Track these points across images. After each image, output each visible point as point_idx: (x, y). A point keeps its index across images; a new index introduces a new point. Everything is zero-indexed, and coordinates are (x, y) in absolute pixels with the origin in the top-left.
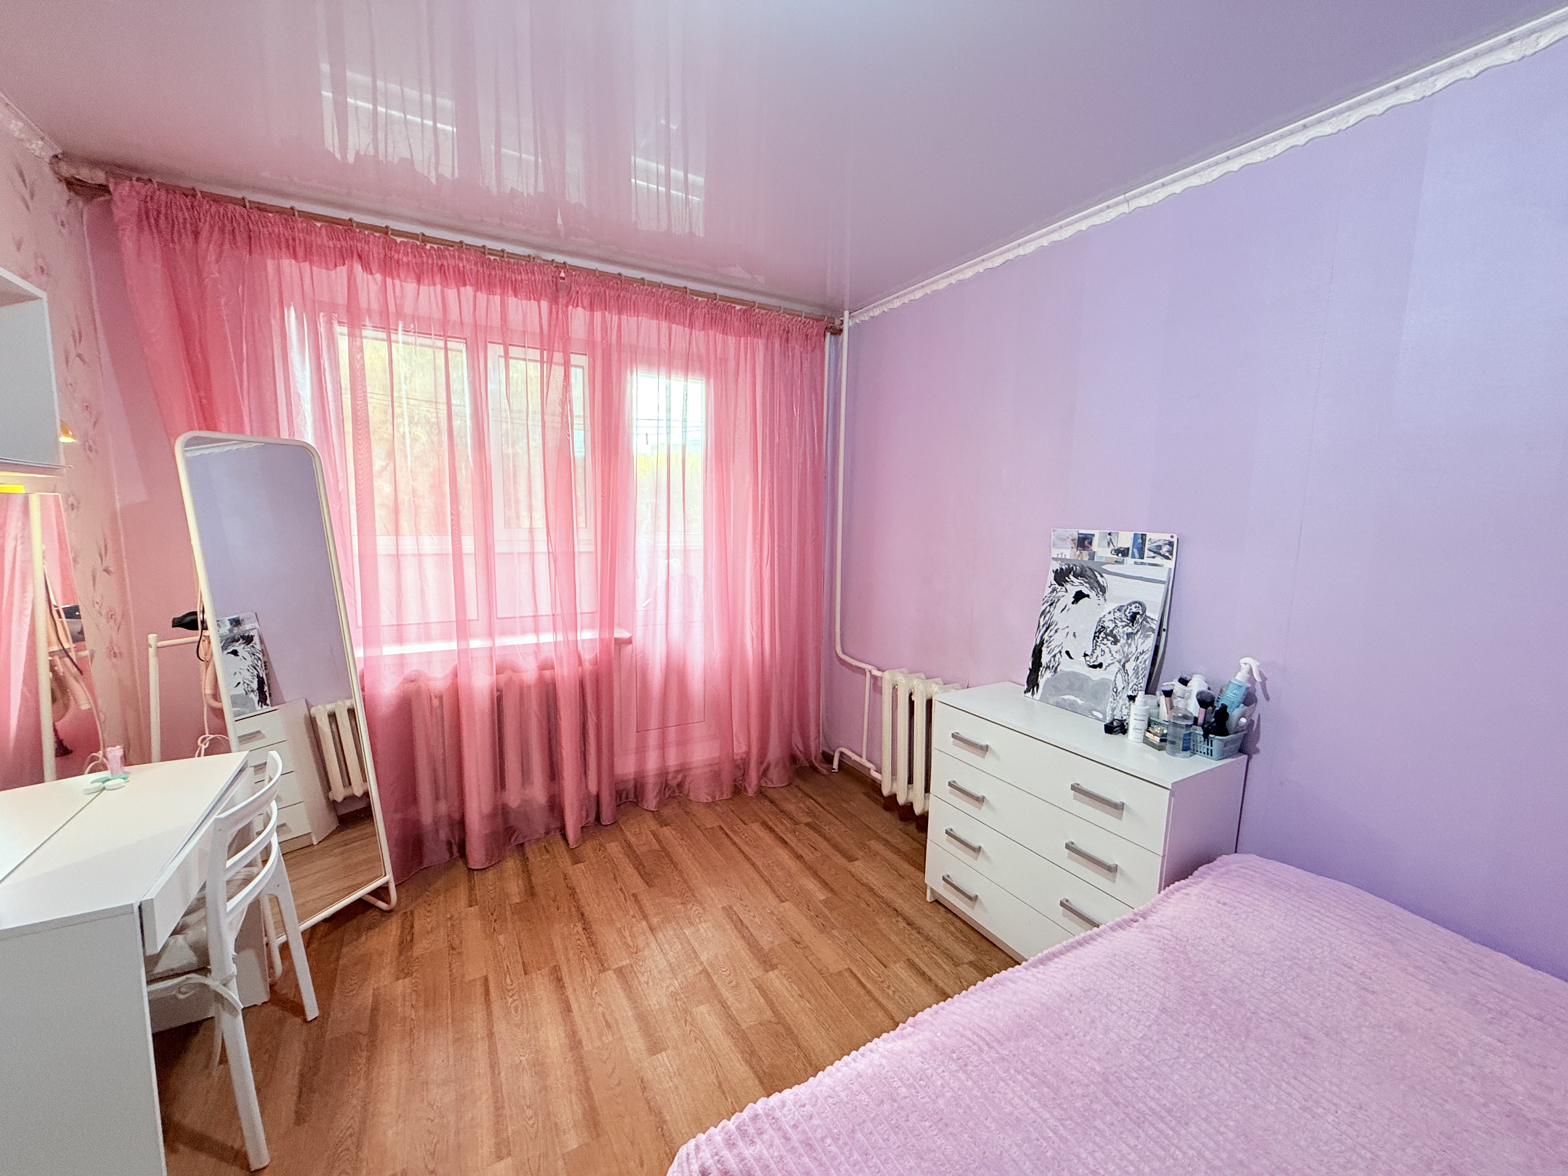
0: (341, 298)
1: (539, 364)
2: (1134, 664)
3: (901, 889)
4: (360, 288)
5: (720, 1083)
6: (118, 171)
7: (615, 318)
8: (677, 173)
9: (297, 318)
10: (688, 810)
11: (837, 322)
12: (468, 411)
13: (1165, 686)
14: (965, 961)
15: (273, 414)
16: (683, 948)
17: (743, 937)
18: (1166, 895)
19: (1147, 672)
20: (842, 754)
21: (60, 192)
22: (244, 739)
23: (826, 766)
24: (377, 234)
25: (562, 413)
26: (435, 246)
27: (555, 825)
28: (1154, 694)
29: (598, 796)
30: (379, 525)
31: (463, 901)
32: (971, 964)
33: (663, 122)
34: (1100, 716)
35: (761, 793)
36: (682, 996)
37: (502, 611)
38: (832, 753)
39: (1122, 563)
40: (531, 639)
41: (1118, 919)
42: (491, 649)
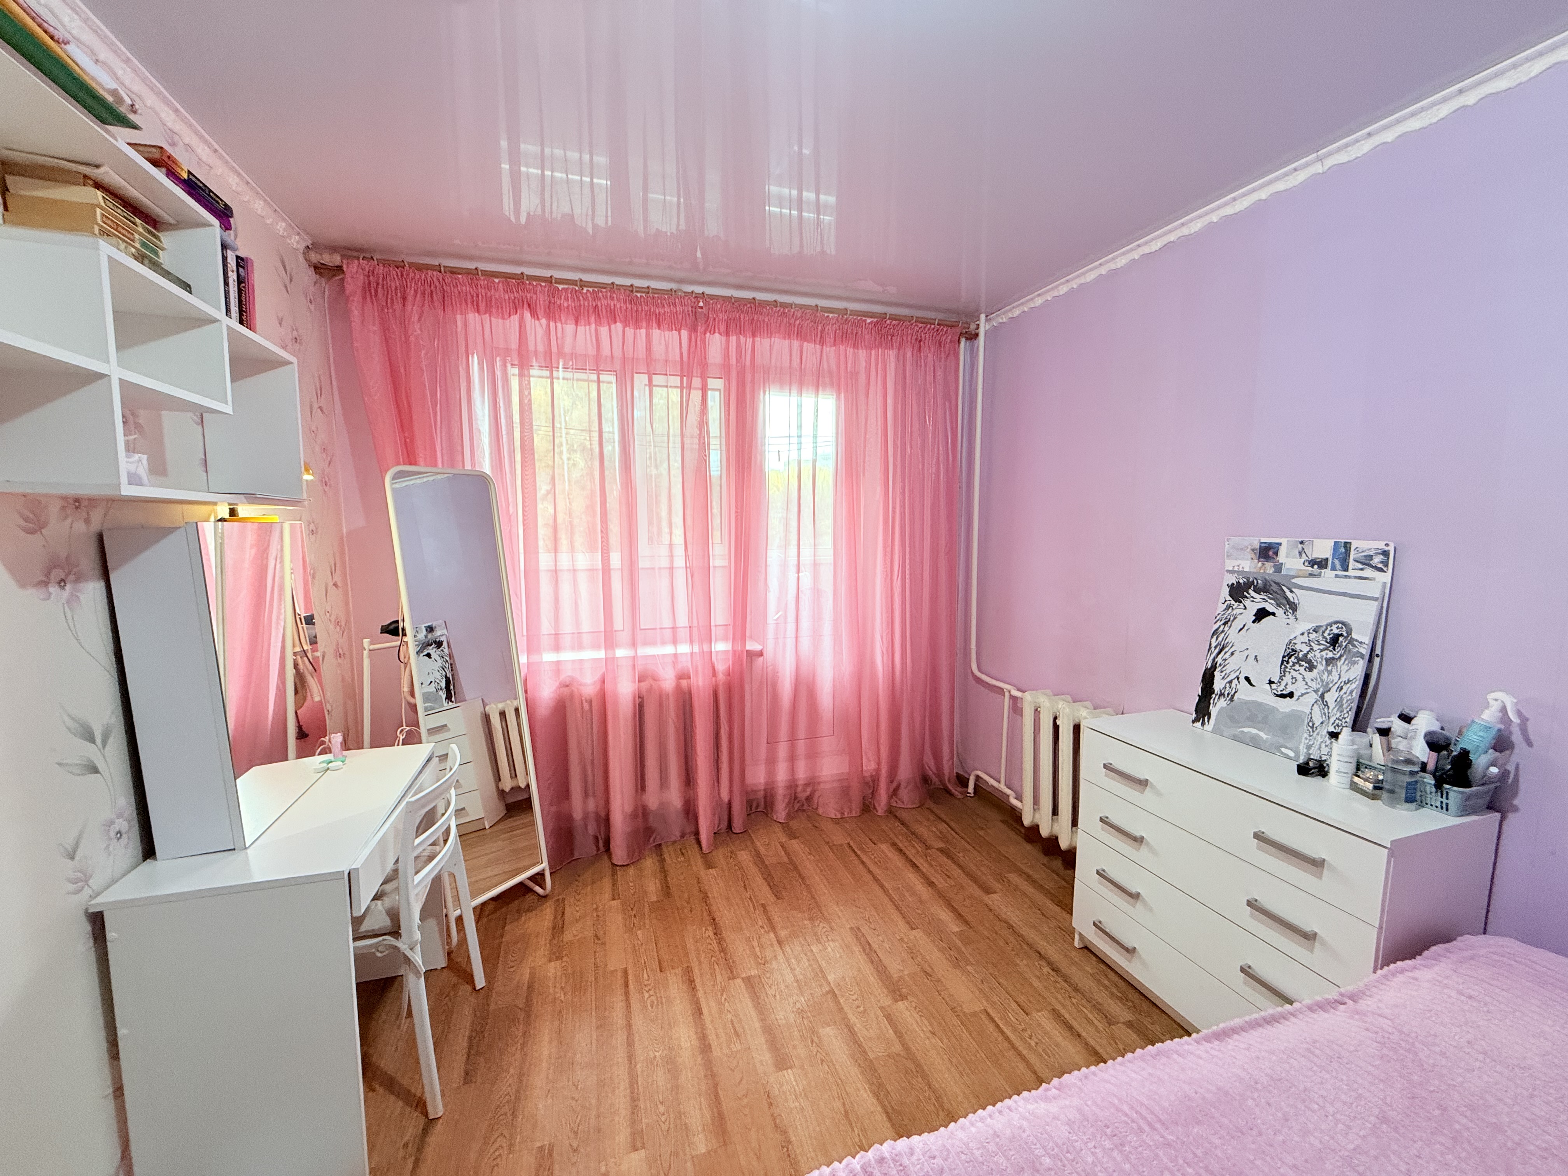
0: (514, 345)
1: (679, 390)
2: (1337, 695)
3: (1045, 929)
4: (528, 332)
5: (846, 1112)
6: (350, 253)
7: (750, 341)
8: (809, 195)
9: (479, 363)
10: (817, 824)
11: (973, 327)
12: (617, 437)
13: (1382, 723)
14: (1122, 1020)
15: (459, 448)
16: (810, 965)
17: (872, 962)
18: (1385, 977)
19: (1354, 706)
20: (978, 778)
21: (307, 276)
22: (432, 731)
23: (961, 790)
24: (543, 284)
25: (700, 434)
26: (591, 290)
27: (690, 829)
28: (1365, 731)
29: (730, 803)
30: (541, 543)
31: (607, 896)
32: (1130, 1024)
33: (796, 148)
34: (1292, 754)
35: (891, 812)
36: (809, 1014)
37: (645, 622)
38: (966, 776)
39: (1319, 575)
40: (669, 650)
41: (1318, 998)
42: (634, 658)
